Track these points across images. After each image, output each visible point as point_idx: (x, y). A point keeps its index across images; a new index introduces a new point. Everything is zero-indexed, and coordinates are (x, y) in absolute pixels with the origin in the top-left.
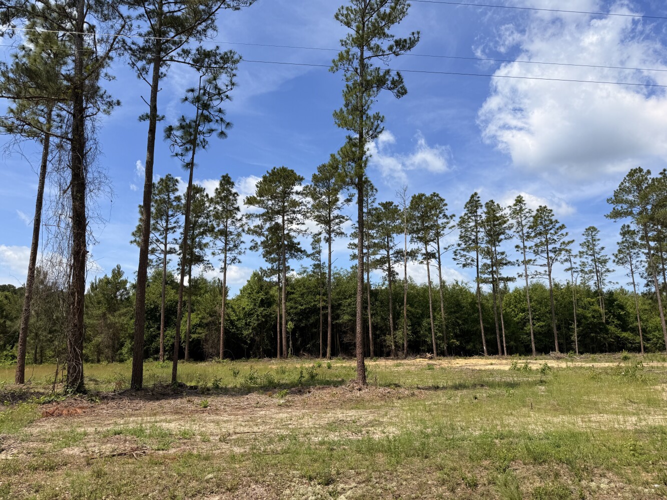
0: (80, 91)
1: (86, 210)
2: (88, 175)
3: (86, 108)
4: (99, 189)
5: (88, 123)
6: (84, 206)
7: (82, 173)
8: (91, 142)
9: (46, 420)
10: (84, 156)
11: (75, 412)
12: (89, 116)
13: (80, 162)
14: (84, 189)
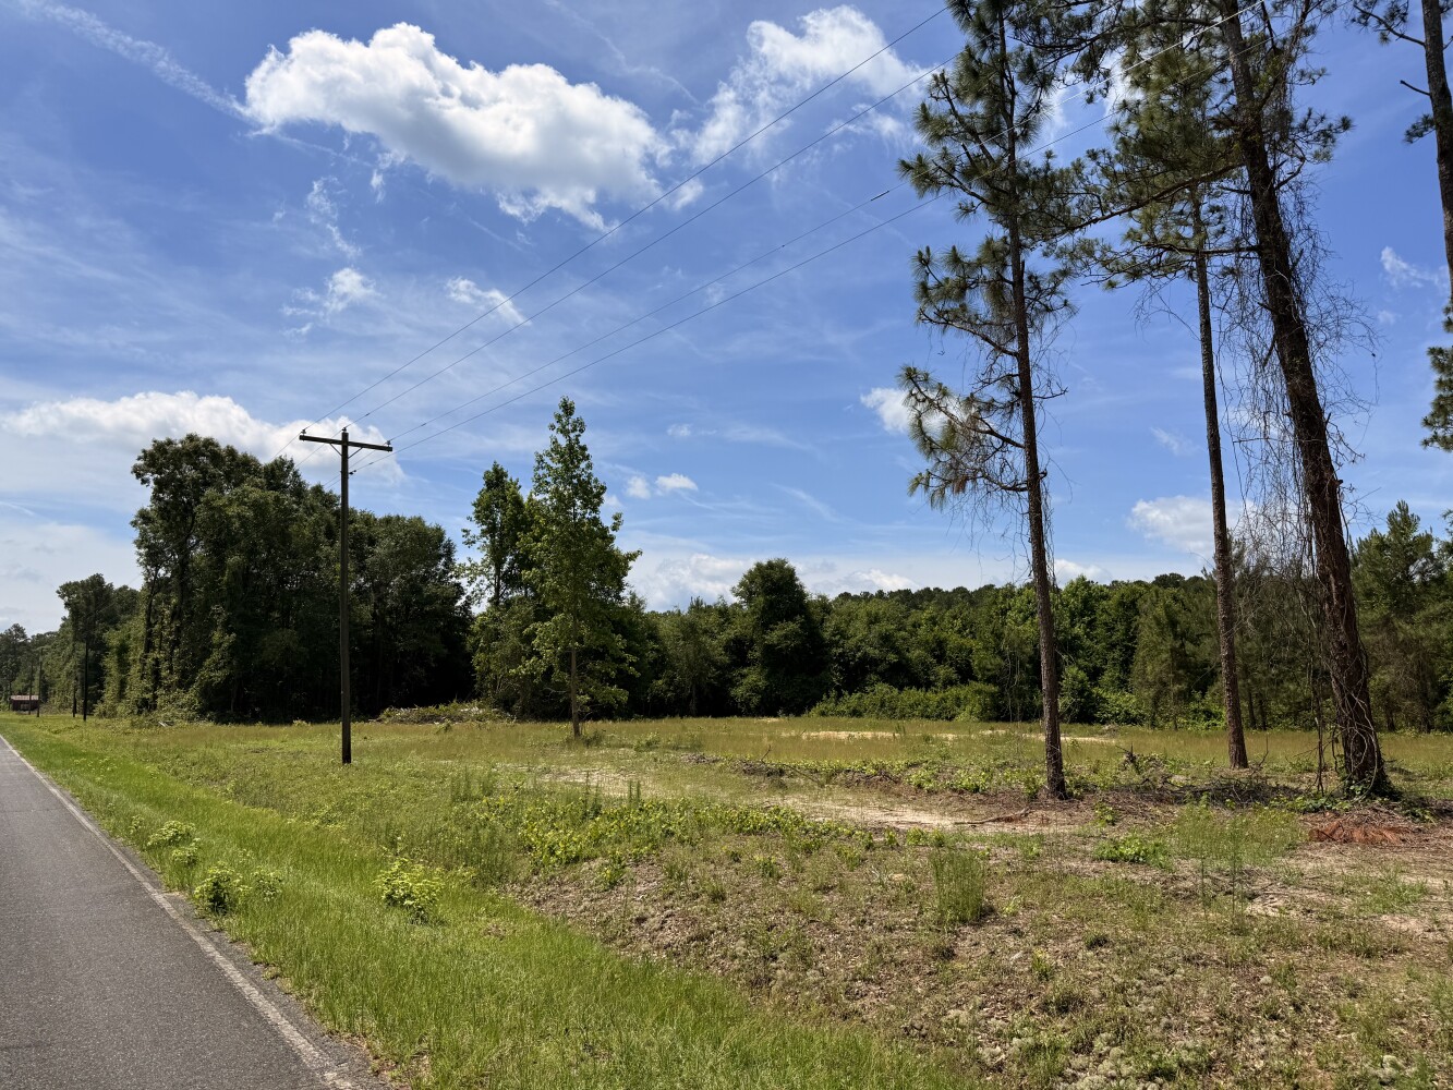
0: (1256, 137)
1: (1319, 390)
2: (1308, 312)
3: (1276, 167)
4: (1338, 335)
5: (1286, 198)
6: (1312, 383)
7: (1296, 311)
8: (1301, 237)
9: (1321, 847)
10: (1290, 272)
11: (1380, 837)
12: (1285, 182)
13: (1286, 289)
14: (1306, 343)
